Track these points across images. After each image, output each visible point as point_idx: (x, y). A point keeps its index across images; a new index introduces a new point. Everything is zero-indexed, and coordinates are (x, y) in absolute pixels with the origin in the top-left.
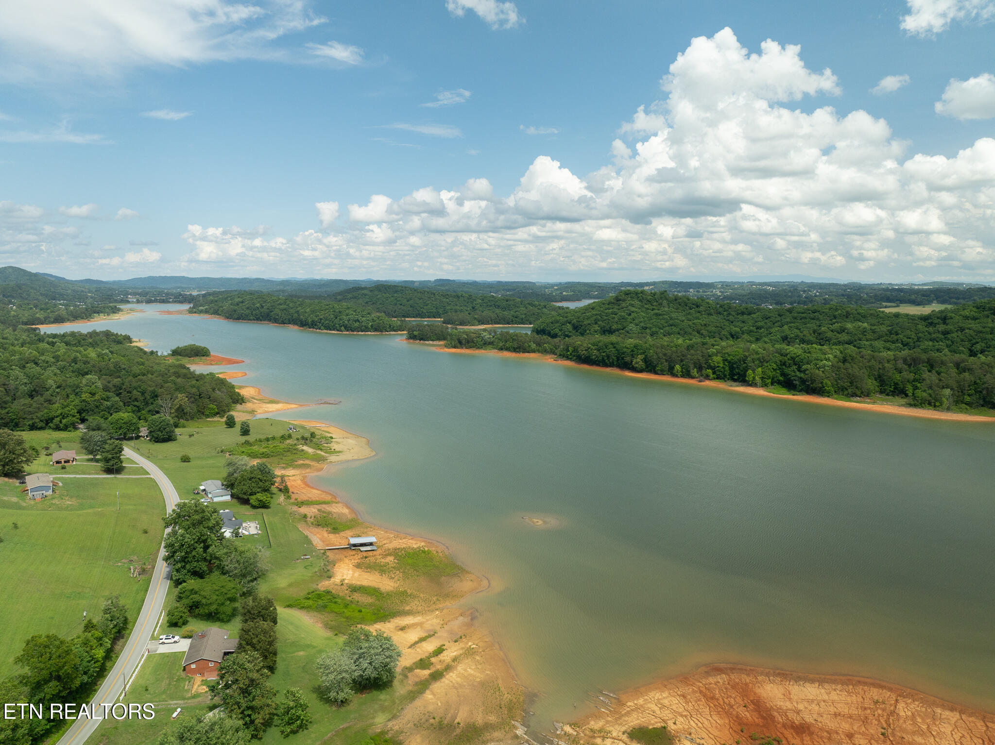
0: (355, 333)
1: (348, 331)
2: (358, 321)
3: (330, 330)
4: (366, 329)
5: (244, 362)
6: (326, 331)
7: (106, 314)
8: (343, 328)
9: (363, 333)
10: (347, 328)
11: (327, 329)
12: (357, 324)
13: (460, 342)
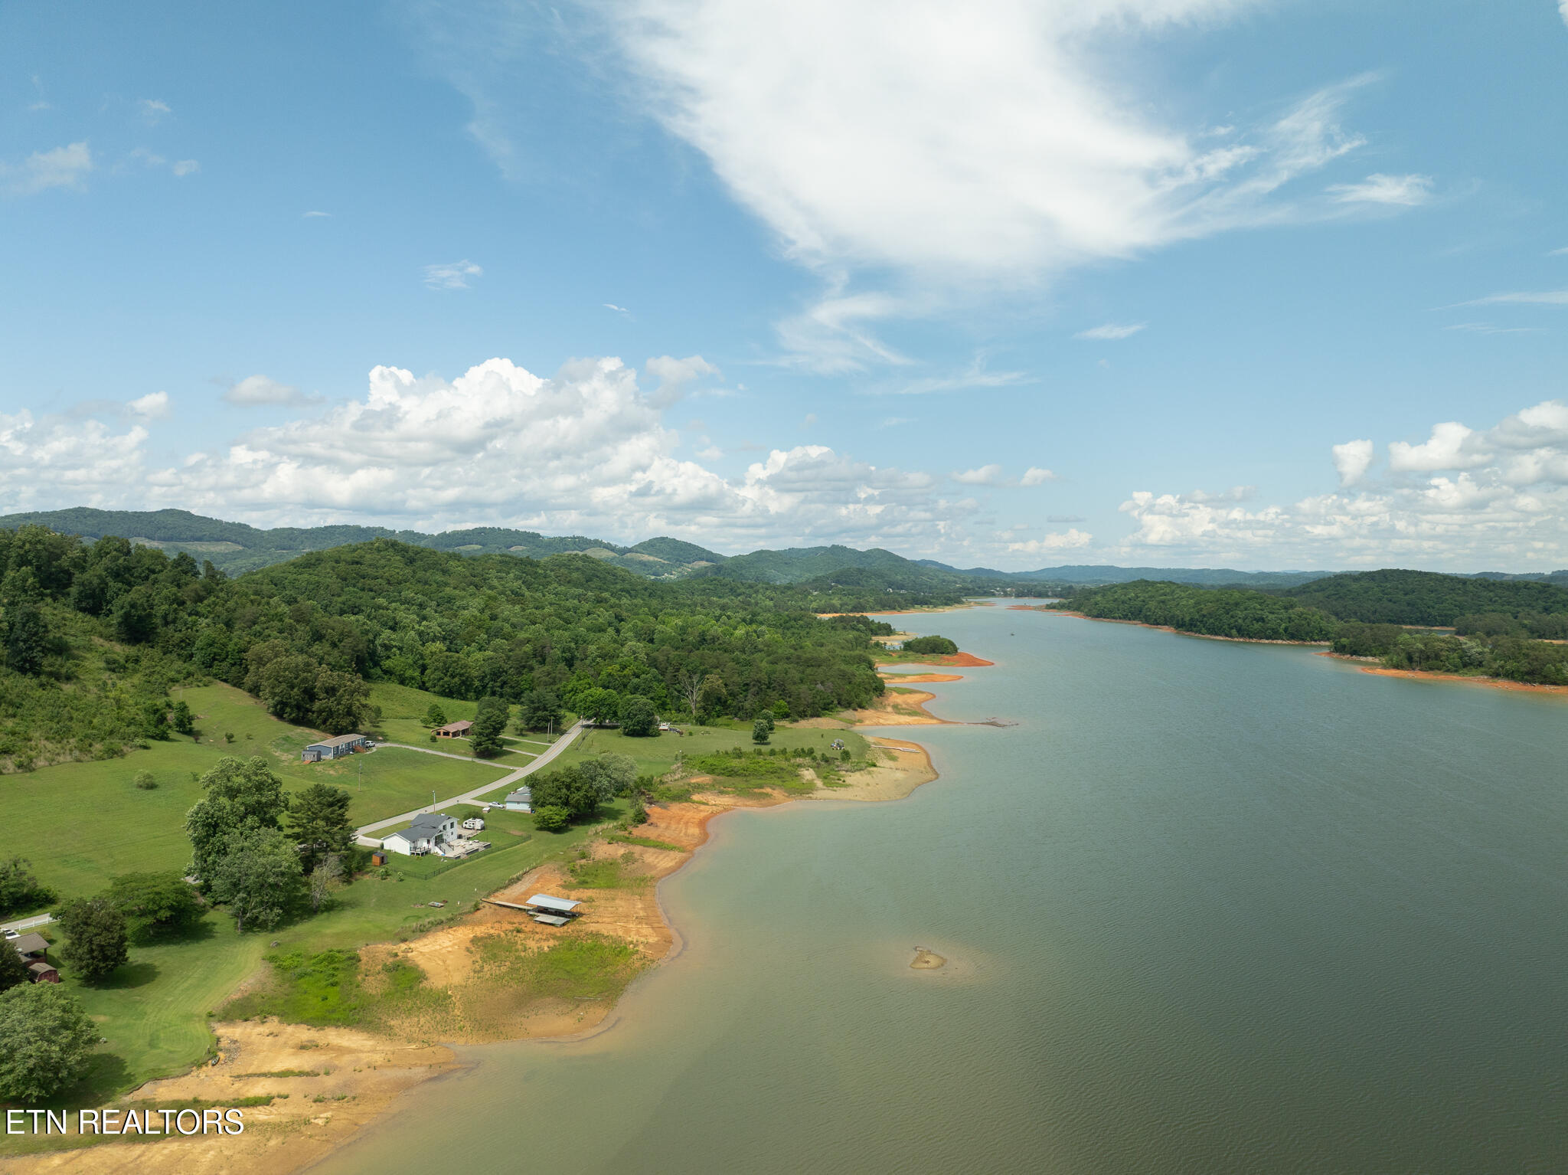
0: (1254, 641)
1: (1242, 636)
2: (1262, 620)
3: (1216, 634)
4: (1274, 635)
5: (993, 664)
6: (1209, 636)
7: (931, 606)
8: (1234, 632)
9: (1267, 641)
10: (1241, 632)
11: (1211, 634)
12: (1257, 626)
13: (1410, 659)
